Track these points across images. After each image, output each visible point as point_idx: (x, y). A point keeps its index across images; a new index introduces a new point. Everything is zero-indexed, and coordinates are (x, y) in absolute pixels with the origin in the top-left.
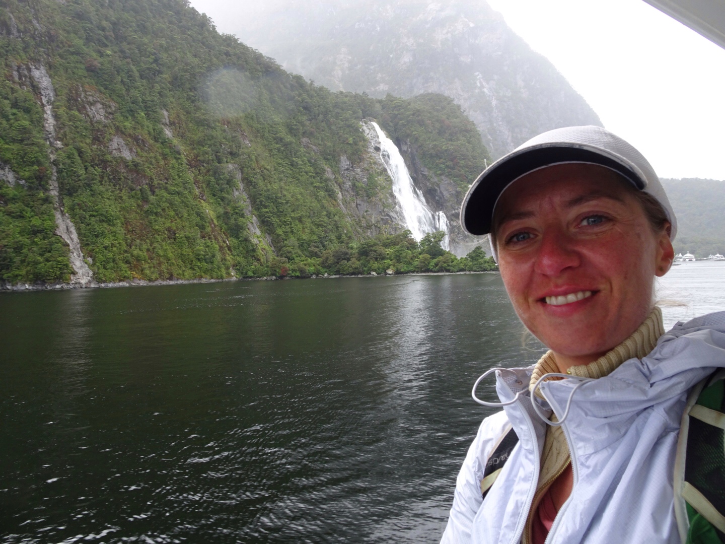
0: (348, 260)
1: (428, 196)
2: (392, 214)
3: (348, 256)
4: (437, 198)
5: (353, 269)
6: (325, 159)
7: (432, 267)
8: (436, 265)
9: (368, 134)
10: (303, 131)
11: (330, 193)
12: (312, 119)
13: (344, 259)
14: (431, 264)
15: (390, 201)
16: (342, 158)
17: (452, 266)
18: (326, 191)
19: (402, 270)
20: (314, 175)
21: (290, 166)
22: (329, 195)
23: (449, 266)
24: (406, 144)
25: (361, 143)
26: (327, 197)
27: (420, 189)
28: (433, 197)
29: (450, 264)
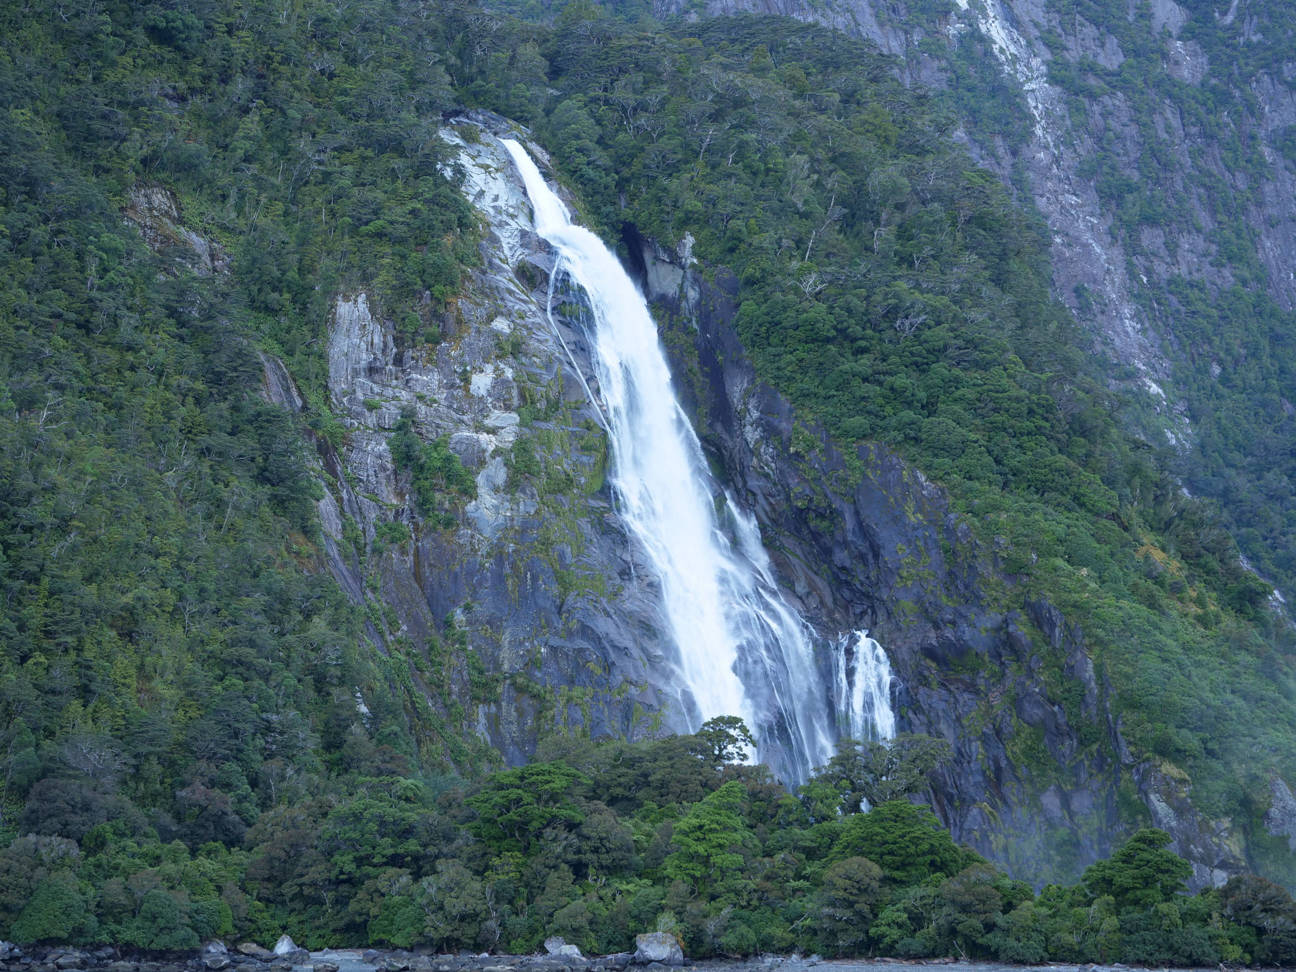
0: (420, 867)
1: (788, 542)
2: (604, 626)
3: (412, 845)
4: (841, 557)
5: (449, 919)
6: (253, 304)
7: (895, 933)
8: (917, 920)
9: (481, 193)
10: (146, 151)
11: (281, 491)
12: (193, 91)
13: (395, 861)
14: (888, 914)
15: (597, 554)
16: (343, 308)
17: (1007, 932)
18: (262, 477)
19: (728, 940)
20: (200, 386)
21: (72, 330)
22: (279, 503)
23: (990, 927)
24: (675, 260)
25: (448, 240)
26: (266, 511)
27: (746, 502)
28: (821, 551)
29: (1000, 919)
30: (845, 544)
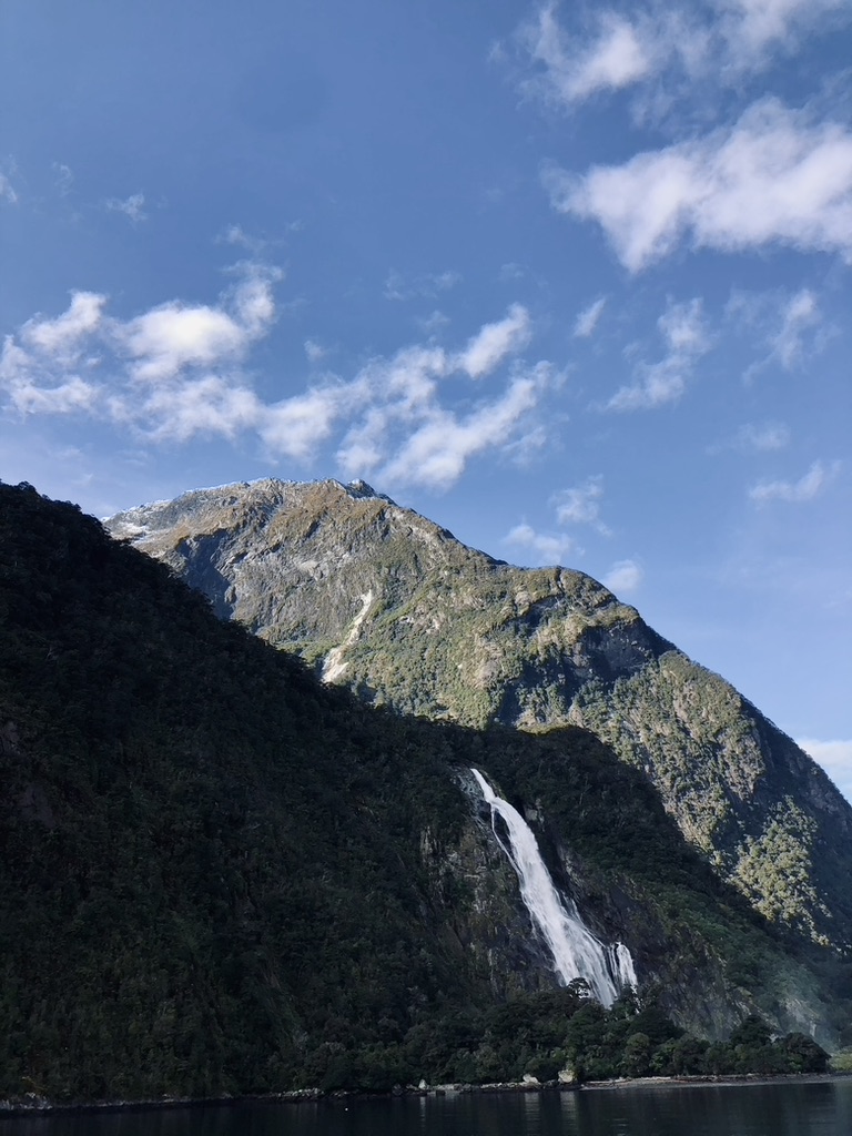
0: (472, 1047)
2: (525, 946)
3: (468, 1038)
4: (607, 914)
5: (485, 1069)
6: (391, 833)
9: (466, 788)
10: (353, 781)
11: (406, 901)
12: (367, 759)
14: (655, 1057)
15: (519, 919)
17: (703, 1062)
18: (399, 896)
19: (594, 1071)
21: (331, 846)
22: (406, 906)
23: (696, 1061)
24: (534, 807)
26: (401, 909)
27: (571, 896)
28: (599, 912)
30: (607, 909)
